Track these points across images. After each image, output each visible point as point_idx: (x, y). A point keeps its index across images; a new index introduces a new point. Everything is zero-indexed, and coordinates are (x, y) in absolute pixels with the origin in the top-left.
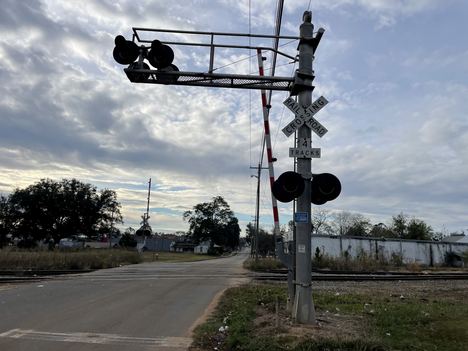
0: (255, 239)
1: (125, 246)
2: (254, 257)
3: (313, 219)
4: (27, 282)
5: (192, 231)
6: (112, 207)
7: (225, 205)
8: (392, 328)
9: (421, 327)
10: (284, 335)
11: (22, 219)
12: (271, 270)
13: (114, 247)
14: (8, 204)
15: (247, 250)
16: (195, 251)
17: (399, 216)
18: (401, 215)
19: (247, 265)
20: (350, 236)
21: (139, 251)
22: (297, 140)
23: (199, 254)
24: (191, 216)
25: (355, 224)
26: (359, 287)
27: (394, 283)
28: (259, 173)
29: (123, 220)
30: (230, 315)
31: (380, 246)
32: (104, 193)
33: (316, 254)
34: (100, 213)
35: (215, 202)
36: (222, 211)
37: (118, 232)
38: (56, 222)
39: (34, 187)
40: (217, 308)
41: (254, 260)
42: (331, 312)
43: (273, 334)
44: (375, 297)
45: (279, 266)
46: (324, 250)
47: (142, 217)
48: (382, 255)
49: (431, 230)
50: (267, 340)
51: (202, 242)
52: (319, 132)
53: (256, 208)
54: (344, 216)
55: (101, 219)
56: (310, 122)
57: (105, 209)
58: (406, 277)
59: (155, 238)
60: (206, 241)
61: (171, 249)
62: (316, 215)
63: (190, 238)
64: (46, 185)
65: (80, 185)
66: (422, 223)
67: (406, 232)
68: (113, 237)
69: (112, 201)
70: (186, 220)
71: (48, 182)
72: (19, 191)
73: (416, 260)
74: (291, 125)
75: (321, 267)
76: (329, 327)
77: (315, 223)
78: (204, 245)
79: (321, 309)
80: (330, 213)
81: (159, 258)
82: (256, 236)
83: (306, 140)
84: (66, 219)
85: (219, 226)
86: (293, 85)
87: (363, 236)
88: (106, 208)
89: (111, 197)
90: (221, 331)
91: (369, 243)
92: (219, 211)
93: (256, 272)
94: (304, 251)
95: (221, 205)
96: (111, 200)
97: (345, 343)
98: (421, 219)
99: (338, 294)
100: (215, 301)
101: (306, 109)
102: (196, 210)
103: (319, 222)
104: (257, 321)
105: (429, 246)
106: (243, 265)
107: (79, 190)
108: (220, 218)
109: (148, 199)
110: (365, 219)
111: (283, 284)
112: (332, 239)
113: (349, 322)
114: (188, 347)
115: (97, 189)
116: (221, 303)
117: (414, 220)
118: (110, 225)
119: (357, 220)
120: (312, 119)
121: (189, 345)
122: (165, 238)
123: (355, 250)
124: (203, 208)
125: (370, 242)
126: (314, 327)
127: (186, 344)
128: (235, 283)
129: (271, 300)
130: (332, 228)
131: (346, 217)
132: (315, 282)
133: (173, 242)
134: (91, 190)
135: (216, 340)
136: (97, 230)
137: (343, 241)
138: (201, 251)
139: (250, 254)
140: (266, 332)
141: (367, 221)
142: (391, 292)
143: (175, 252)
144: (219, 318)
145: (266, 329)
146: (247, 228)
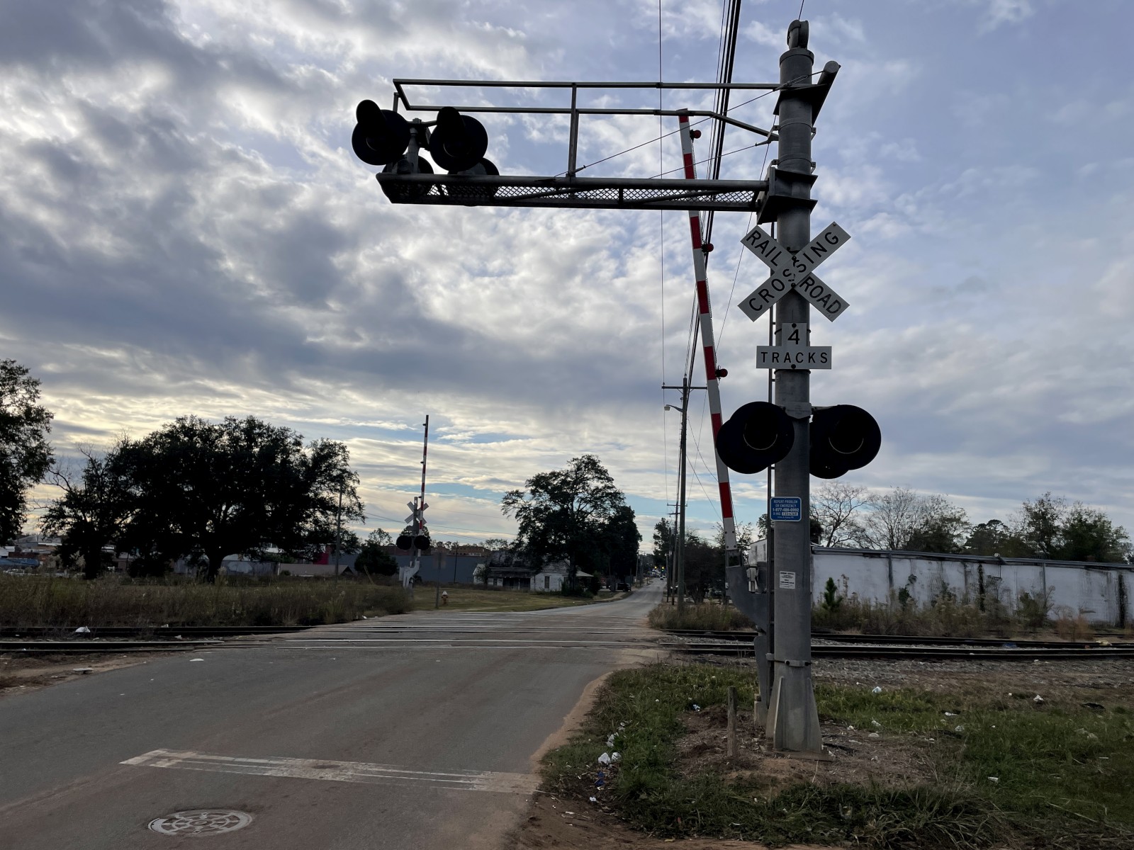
0: (677, 557)
1: (371, 573)
2: (673, 601)
3: (821, 511)
4: (165, 651)
5: (525, 540)
6: (338, 481)
7: (603, 476)
8: (1004, 766)
9: (1075, 763)
10: (747, 773)
11: (137, 510)
12: (715, 633)
13: (343, 574)
14: (106, 475)
15: (656, 586)
16: (532, 586)
17: (1042, 502)
18: (1045, 499)
19: (657, 620)
20: (914, 553)
21: (404, 585)
22: (774, 326)
23: (541, 594)
24: (521, 501)
25: (927, 522)
26: (930, 674)
27: (1023, 666)
28: (685, 400)
29: (365, 513)
30: (622, 730)
31: (989, 577)
32: (319, 451)
33: (826, 596)
34: (311, 495)
35: (579, 469)
36: (594, 490)
37: (353, 540)
38: (212, 517)
39: (161, 436)
40: (592, 714)
41: (675, 608)
42: (859, 728)
43: (723, 771)
44: (969, 697)
45: (736, 623)
46: (847, 586)
47: (410, 504)
48: (996, 601)
49: (1122, 537)
50: (708, 784)
51: (547, 564)
52: (828, 309)
53: (677, 484)
54: (901, 503)
55: (314, 511)
56: (805, 285)
57: (322, 486)
58: (1053, 653)
59: (440, 554)
60: (557, 561)
61: (476, 581)
62: (827, 499)
63: (520, 554)
64: (189, 431)
65: (265, 431)
66: (1099, 520)
67: (1057, 541)
68: (342, 552)
69: (339, 467)
70: (509, 513)
71: (193, 425)
72: (127, 445)
73: (1082, 612)
74: (760, 294)
75: (840, 628)
76: (853, 759)
77: (826, 521)
78: (553, 571)
79: (835, 721)
80: (863, 496)
81: (449, 600)
82: (677, 552)
83: (796, 328)
84: (236, 510)
85: (588, 527)
86: (765, 198)
87: (947, 552)
88: (324, 483)
89: (335, 460)
90: (603, 762)
91: (962, 570)
92: (587, 490)
93: (679, 636)
94: (793, 587)
95: (593, 478)
96: (335, 465)
97: (888, 795)
98: (1098, 509)
99: (879, 689)
100: (587, 699)
101: (797, 255)
102: (533, 488)
103: (835, 519)
104: (685, 744)
105: (1117, 578)
106: (647, 619)
107: (263, 444)
108: (592, 507)
109: (422, 463)
110: (953, 511)
111: (746, 664)
112: (867, 558)
113: (901, 750)
114: (531, 793)
115: (303, 441)
116: (599, 703)
117: (1079, 513)
118: (335, 524)
119: (933, 514)
120: (810, 278)
121: (533, 789)
122: (462, 554)
123: (926, 587)
124: (550, 484)
125: (965, 566)
126: (817, 758)
127: (526, 786)
128: (632, 660)
129: (716, 700)
130: (869, 532)
131: (903, 504)
132: (824, 661)
133: (479, 565)
134: (290, 443)
135: (592, 781)
136: (305, 535)
137: (895, 564)
138: (547, 585)
139: (664, 593)
140: (706, 765)
141: (957, 515)
142: (1011, 688)
143: (485, 587)
144: (598, 736)
145: (707, 760)
146: (656, 532)
